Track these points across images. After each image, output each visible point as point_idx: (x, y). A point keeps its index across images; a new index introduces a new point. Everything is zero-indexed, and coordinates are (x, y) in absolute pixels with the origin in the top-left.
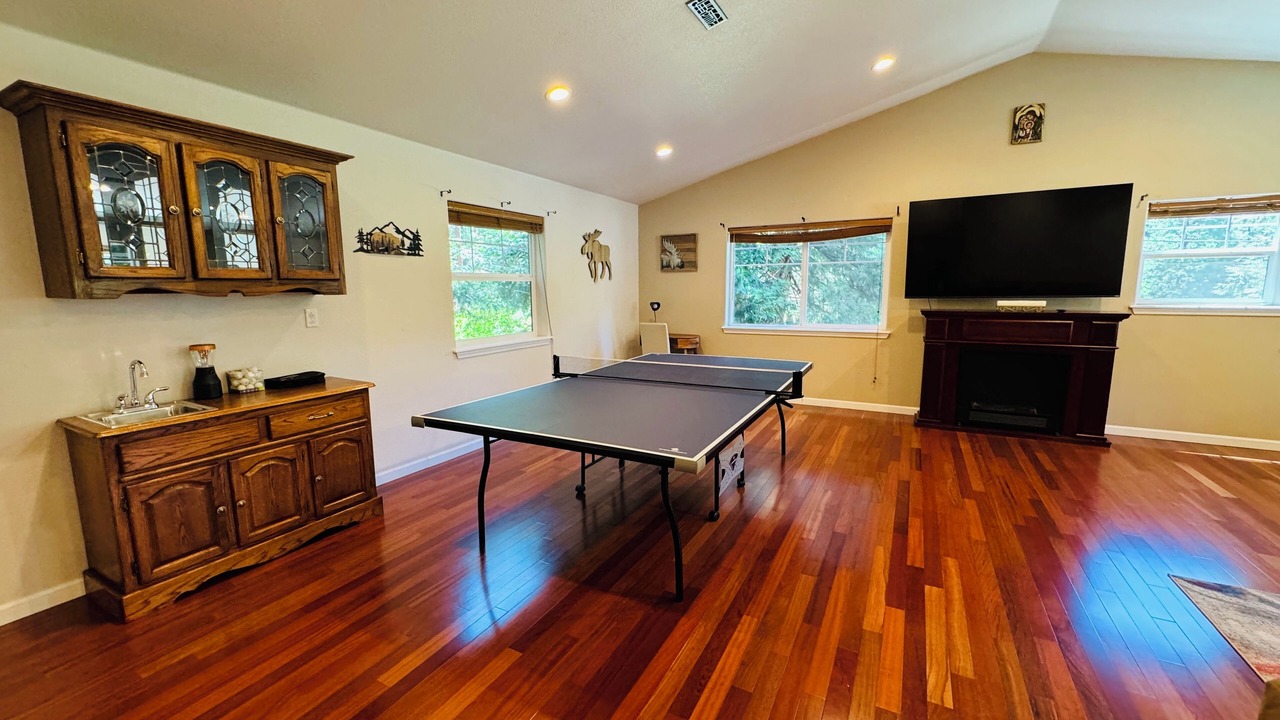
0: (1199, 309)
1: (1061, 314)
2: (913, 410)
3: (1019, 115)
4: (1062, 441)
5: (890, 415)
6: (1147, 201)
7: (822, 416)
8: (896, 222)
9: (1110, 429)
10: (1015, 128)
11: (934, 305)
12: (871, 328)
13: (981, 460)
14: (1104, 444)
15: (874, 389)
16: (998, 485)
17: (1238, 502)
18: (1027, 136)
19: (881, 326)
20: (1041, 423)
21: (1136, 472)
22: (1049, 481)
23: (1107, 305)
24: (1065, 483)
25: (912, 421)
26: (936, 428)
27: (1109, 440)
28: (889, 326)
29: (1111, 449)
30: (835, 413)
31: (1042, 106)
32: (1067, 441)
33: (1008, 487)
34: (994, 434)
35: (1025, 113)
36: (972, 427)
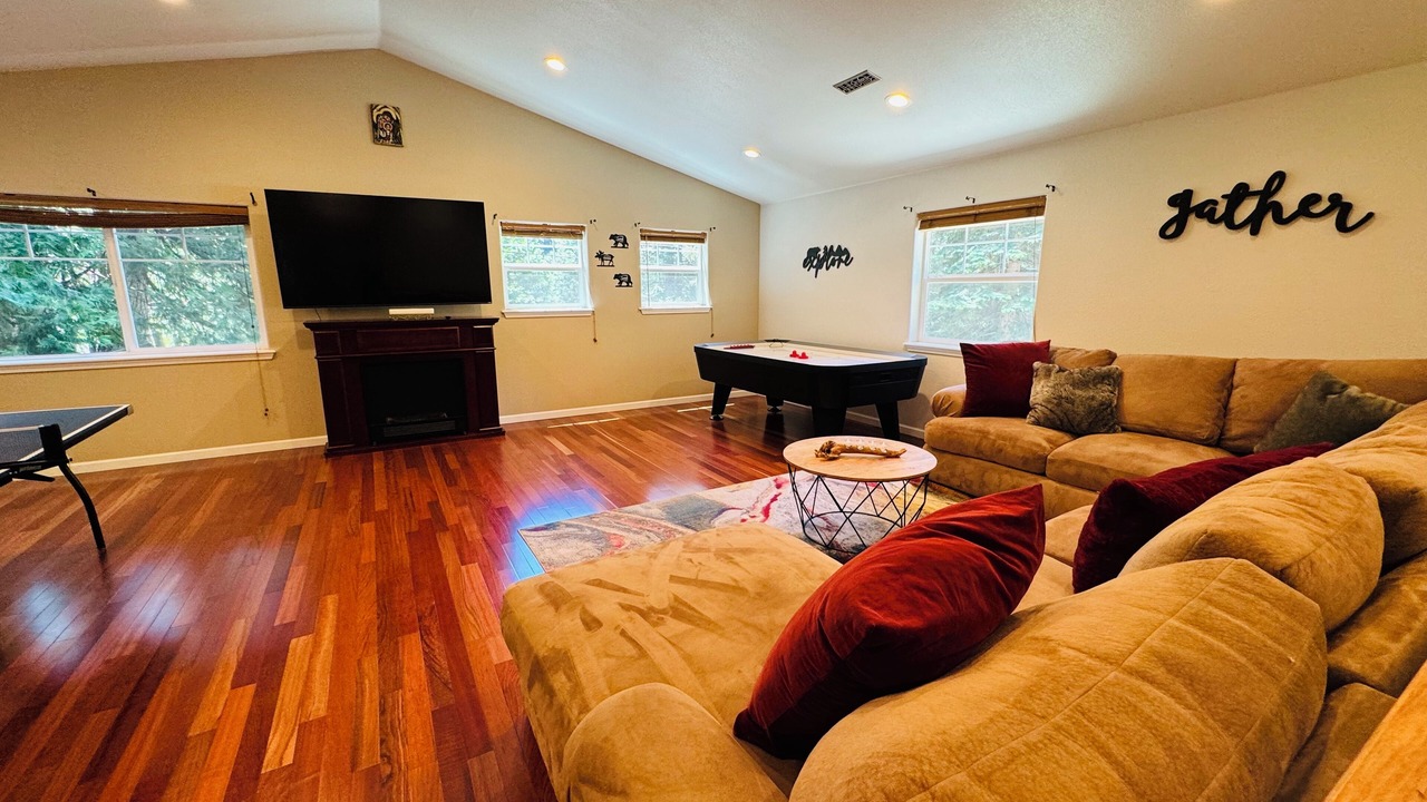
0: (546, 313)
1: (448, 321)
2: (323, 439)
3: (375, 113)
4: (470, 438)
5: (297, 451)
6: (498, 220)
7: (192, 474)
8: (253, 212)
9: (504, 420)
10: (375, 127)
11: (324, 316)
12: (246, 347)
13: (392, 477)
14: (501, 433)
15: (268, 423)
16: (403, 498)
17: (574, 457)
18: (387, 138)
19: (263, 346)
20: (449, 426)
21: (519, 451)
22: (450, 478)
23: (485, 311)
24: (463, 478)
25: (322, 453)
26: (350, 453)
27: (505, 429)
28: (272, 344)
29: (506, 436)
30: (214, 466)
31: (397, 109)
32: (473, 438)
33: (411, 496)
34: (409, 446)
35: (381, 112)
36: (386, 443)
